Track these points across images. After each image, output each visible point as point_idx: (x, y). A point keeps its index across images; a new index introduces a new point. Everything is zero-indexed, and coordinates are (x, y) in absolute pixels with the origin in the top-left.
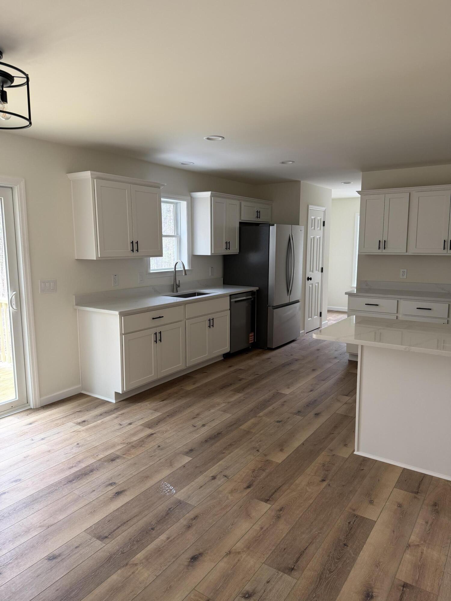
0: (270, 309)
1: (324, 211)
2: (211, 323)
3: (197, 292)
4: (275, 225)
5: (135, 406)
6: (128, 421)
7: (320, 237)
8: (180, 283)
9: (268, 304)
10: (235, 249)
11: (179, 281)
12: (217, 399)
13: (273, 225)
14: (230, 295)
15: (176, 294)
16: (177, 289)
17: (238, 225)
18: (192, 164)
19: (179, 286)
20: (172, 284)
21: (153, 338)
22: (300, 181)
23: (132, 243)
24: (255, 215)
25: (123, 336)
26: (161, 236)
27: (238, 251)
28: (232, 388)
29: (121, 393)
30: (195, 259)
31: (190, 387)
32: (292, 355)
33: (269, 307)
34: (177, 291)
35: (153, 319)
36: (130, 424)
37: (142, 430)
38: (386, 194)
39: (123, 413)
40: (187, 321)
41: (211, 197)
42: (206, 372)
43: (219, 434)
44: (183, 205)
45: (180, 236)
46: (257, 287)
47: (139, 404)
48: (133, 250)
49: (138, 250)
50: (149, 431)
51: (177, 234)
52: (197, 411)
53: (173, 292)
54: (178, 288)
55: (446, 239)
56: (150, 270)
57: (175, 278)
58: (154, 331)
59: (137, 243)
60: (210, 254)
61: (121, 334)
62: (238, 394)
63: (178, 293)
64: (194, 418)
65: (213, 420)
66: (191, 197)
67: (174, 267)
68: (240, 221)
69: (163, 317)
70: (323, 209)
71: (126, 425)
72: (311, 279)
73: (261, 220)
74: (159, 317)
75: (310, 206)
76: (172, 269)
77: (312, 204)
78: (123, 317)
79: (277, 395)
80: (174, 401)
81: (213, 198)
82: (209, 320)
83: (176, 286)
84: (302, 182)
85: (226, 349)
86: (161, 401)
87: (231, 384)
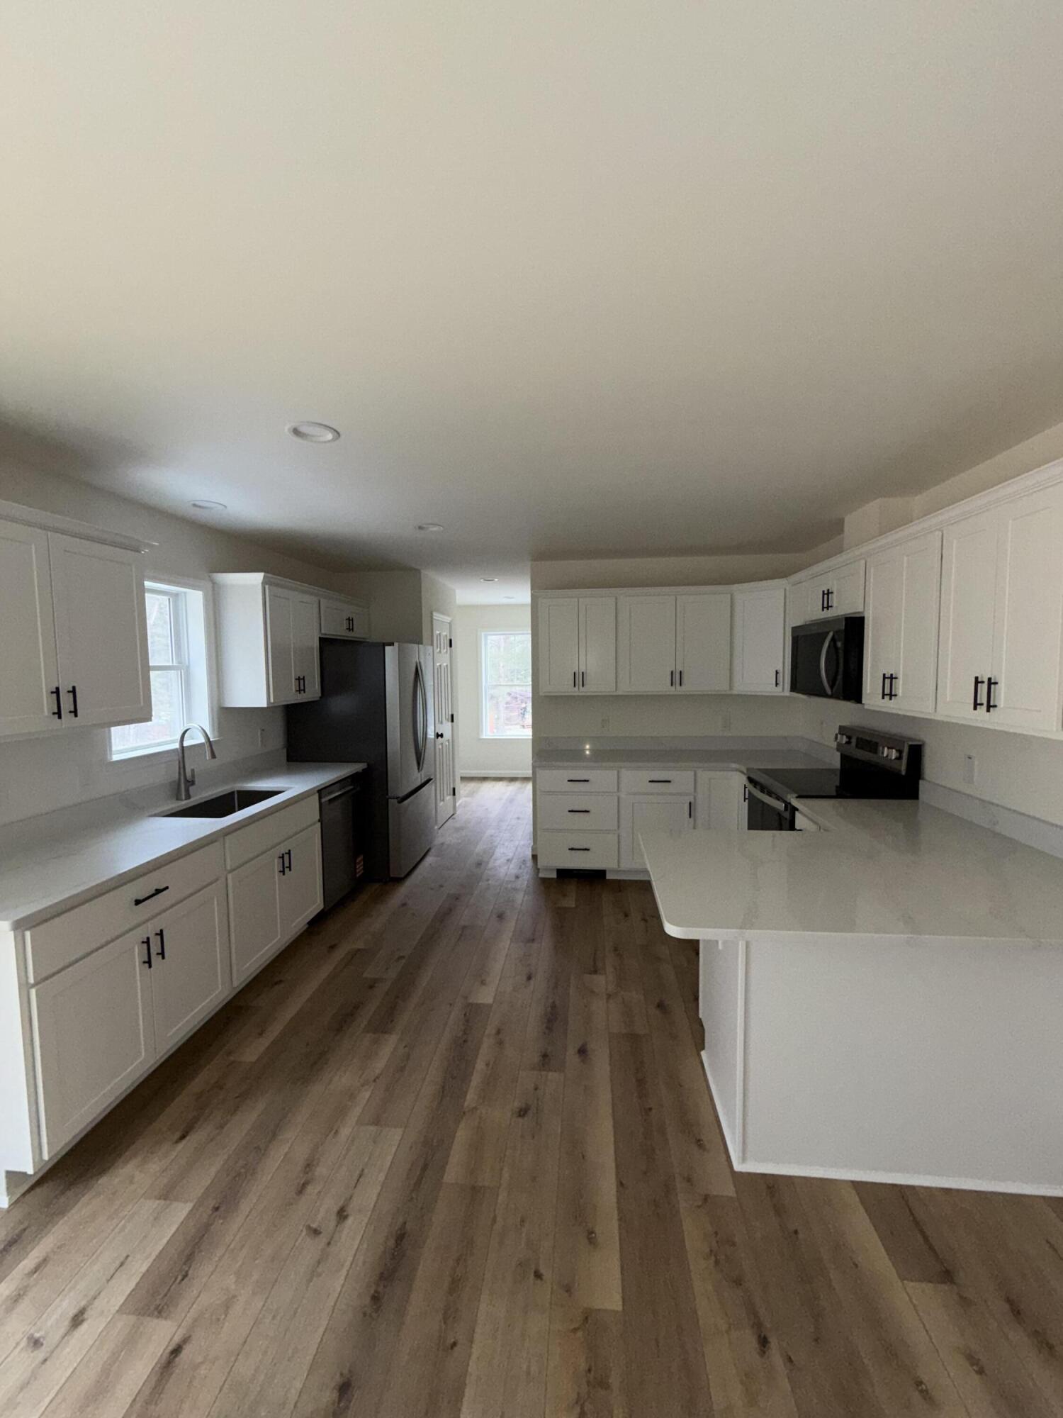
0: (392, 802)
1: (450, 623)
2: (286, 863)
3: (238, 789)
4: (396, 644)
5: (87, 1197)
6: (67, 1306)
7: (447, 666)
8: (195, 773)
9: (387, 794)
10: (313, 691)
11: (193, 770)
12: (340, 1079)
13: (391, 644)
14: (320, 791)
15: (184, 804)
16: (187, 791)
17: (316, 644)
18: (221, 507)
19: (193, 783)
20: (174, 781)
21: (138, 953)
22: (418, 571)
23: (57, 692)
24: (345, 626)
25: (33, 992)
26: (147, 668)
27: (320, 695)
28: (362, 1021)
29: (30, 1171)
30: (227, 716)
31: (252, 1052)
32: (441, 886)
33: (390, 800)
34: (188, 797)
35: (138, 902)
36: (77, 1320)
37: (130, 1343)
38: (582, 597)
39: (45, 1261)
40: (230, 876)
41: (264, 583)
42: (281, 981)
43: (401, 1237)
44: (195, 599)
45: (188, 667)
46: (363, 764)
47: (103, 1180)
48: (59, 714)
49: (75, 713)
50: (162, 1334)
51: (180, 663)
52: (302, 1153)
53: (178, 798)
54: (191, 788)
55: (674, 669)
56: (111, 754)
57: (182, 766)
58: (141, 933)
59: (74, 691)
60: (265, 705)
61: (24, 987)
62: (386, 1036)
63: (192, 800)
64: (301, 1190)
65: (360, 1176)
66: (214, 583)
67: (179, 738)
68: (321, 636)
69: (167, 888)
70: (448, 619)
71: (62, 1331)
72: (442, 736)
73: (357, 634)
74: (153, 892)
75: (435, 614)
76: (173, 742)
77: (438, 611)
78: (28, 934)
79: (473, 1014)
80: (222, 1127)
81: (267, 587)
82: (280, 857)
83: (185, 784)
84: (423, 572)
85: (317, 905)
86: (177, 1142)
87: (356, 1007)
